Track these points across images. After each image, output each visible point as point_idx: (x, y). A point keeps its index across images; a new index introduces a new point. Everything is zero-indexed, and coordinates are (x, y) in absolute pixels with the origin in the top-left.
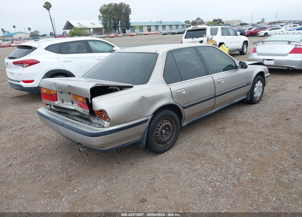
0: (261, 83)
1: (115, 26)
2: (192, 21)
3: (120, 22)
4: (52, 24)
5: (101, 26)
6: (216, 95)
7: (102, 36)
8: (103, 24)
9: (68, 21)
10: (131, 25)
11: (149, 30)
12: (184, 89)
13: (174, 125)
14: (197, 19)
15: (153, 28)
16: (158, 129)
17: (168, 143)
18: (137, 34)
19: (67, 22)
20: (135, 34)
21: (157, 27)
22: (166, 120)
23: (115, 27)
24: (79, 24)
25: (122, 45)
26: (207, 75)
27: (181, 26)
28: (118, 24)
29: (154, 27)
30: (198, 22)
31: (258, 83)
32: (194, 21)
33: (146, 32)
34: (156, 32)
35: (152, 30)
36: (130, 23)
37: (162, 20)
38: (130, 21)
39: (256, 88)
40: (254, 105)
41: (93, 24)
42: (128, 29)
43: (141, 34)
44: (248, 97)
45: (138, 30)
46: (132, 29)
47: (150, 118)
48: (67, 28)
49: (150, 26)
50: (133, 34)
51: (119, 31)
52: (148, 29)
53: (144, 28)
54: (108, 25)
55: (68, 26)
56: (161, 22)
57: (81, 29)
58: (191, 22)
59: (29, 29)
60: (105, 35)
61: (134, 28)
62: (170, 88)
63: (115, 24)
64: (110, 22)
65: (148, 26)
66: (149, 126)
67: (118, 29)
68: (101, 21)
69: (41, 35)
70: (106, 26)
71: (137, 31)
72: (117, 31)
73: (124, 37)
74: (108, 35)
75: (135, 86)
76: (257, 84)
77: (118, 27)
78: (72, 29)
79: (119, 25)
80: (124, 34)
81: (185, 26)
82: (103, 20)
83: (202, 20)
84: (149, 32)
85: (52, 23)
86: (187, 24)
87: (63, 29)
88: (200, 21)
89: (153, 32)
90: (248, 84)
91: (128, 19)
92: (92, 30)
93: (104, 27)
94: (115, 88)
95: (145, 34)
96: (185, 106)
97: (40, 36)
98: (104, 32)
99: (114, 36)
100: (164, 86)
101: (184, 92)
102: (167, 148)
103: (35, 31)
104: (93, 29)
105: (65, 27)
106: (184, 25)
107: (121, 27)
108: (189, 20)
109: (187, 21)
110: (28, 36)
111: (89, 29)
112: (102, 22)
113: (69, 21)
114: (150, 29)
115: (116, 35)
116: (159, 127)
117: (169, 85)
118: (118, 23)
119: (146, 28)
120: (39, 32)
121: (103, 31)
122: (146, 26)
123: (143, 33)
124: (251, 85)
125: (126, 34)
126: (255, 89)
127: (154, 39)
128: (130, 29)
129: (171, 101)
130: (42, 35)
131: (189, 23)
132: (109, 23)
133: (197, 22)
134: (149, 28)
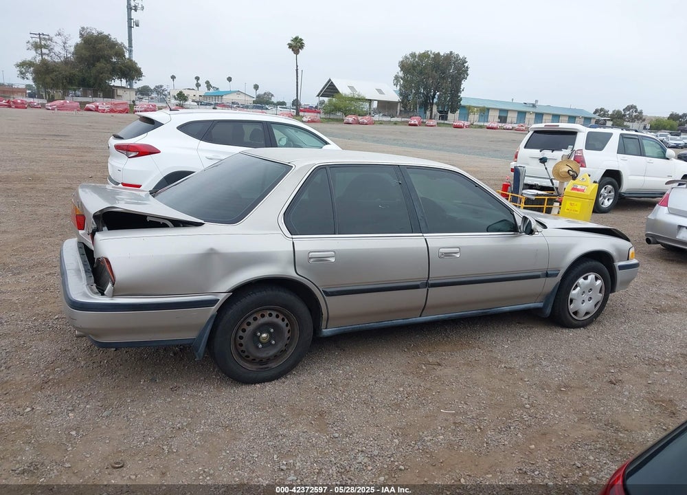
0: (597, 279)
1: (426, 101)
2: (614, 111)
3: (438, 93)
4: (297, 82)
5: (396, 98)
6: (430, 282)
7: (393, 119)
8: (401, 94)
9: (330, 80)
10: (463, 103)
11: (503, 119)
12: (334, 252)
13: (297, 328)
14: (628, 108)
15: (512, 117)
16: (245, 326)
17: (273, 365)
18: (471, 126)
19: (328, 82)
20: (467, 123)
21: (522, 114)
22: (272, 312)
23: (426, 104)
24: (351, 88)
25: (425, 145)
26: (412, 233)
27: (583, 120)
28: (434, 97)
29: (516, 115)
30: (628, 114)
31: (586, 278)
32: (619, 112)
33: (493, 122)
34: (516, 126)
35: (509, 120)
36: (461, 99)
37: (536, 101)
38: (462, 95)
39: (579, 288)
40: (566, 331)
41: (380, 91)
42: (453, 112)
43: (481, 127)
44: (545, 306)
45: (477, 116)
46: (464, 112)
47: (222, 298)
48: (325, 93)
49: (507, 111)
50: (461, 123)
51: (431, 114)
52: (499, 117)
53: (491, 113)
54: (411, 97)
55: (328, 90)
56: (534, 106)
57: (352, 99)
58: (610, 113)
59: (256, 87)
60: (399, 119)
61: (467, 110)
62: (293, 243)
63: (427, 97)
64: (417, 92)
65: (501, 110)
66: (217, 315)
67: (431, 110)
68: (398, 88)
69: (275, 102)
70: (405, 100)
71: (474, 118)
72: (428, 113)
73: (440, 128)
74: (406, 119)
75: (207, 225)
76: (581, 280)
77: (432, 104)
78: (333, 96)
79: (435, 100)
80: (443, 122)
81: (593, 122)
82: (403, 86)
83: (641, 113)
84: (500, 125)
85: (297, 79)
86: (597, 117)
87: (318, 96)
88: (634, 114)
89: (510, 126)
90: (547, 275)
91: (456, 89)
92: (375, 105)
93: (402, 102)
94: (162, 221)
95: (488, 128)
96: (328, 290)
97: (272, 103)
98: (398, 111)
99: (417, 123)
100: (281, 236)
101: (333, 260)
102: (265, 374)
103: (265, 93)
104: (379, 101)
105: (321, 91)
106: (590, 119)
107: (438, 105)
108: (606, 109)
109: (602, 110)
110: (250, 101)
111: (370, 101)
112: (400, 89)
113: (333, 80)
114: (506, 118)
115: (424, 121)
116: (249, 324)
117: (294, 236)
118: (435, 94)
119: (497, 114)
120: (272, 95)
121: (399, 109)
122: (497, 109)
123: (486, 124)
124: (559, 278)
125: (446, 122)
126: (574, 293)
127: (502, 141)
128: (458, 112)
129: (290, 273)
130: (278, 102)
131: (604, 115)
132: (415, 94)
133: (625, 115)
134: (503, 114)
